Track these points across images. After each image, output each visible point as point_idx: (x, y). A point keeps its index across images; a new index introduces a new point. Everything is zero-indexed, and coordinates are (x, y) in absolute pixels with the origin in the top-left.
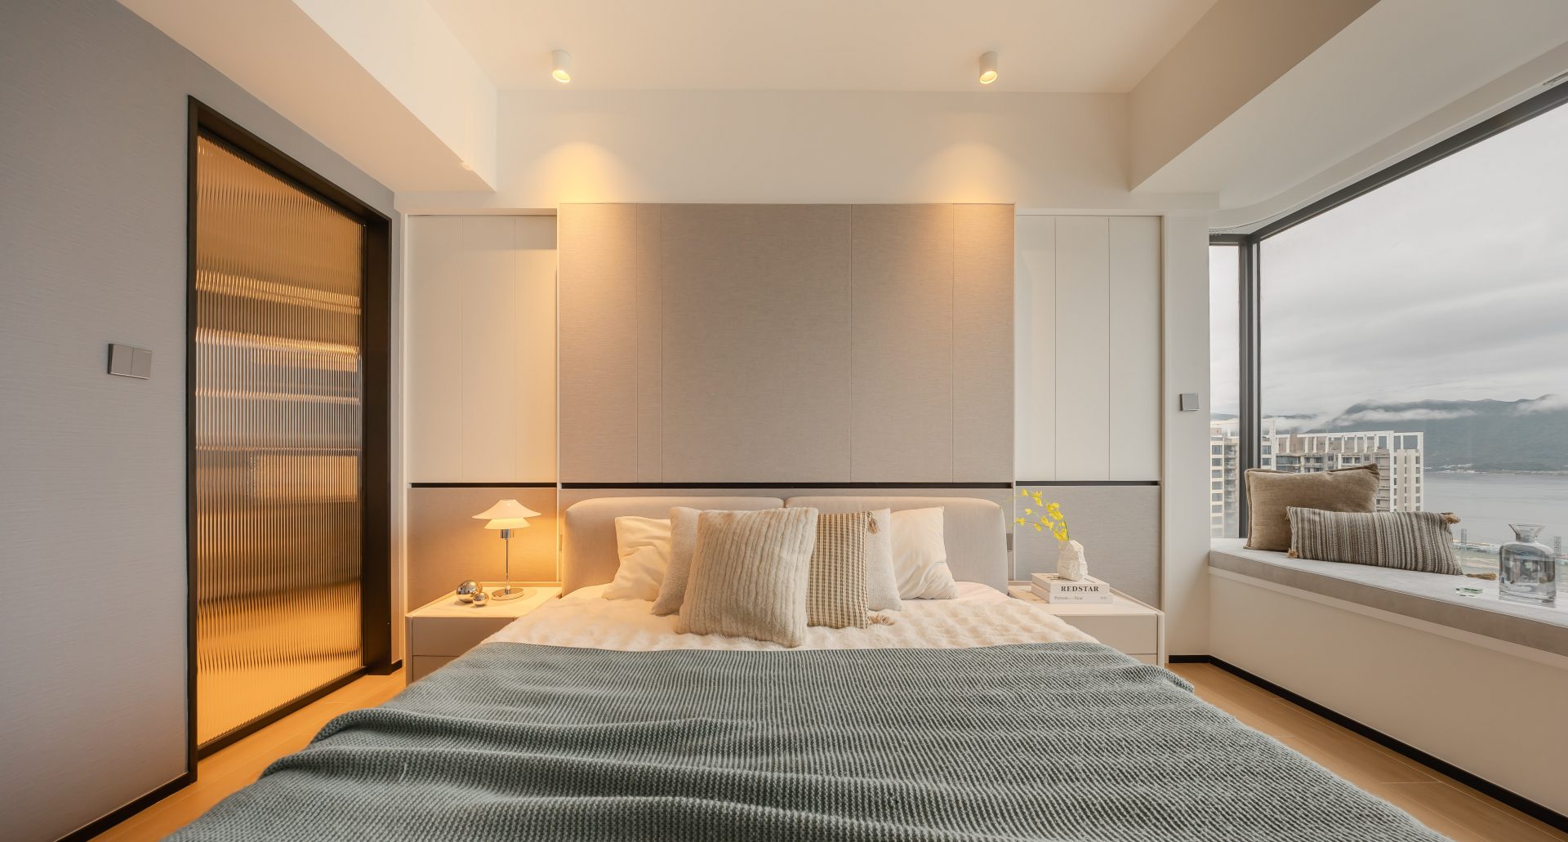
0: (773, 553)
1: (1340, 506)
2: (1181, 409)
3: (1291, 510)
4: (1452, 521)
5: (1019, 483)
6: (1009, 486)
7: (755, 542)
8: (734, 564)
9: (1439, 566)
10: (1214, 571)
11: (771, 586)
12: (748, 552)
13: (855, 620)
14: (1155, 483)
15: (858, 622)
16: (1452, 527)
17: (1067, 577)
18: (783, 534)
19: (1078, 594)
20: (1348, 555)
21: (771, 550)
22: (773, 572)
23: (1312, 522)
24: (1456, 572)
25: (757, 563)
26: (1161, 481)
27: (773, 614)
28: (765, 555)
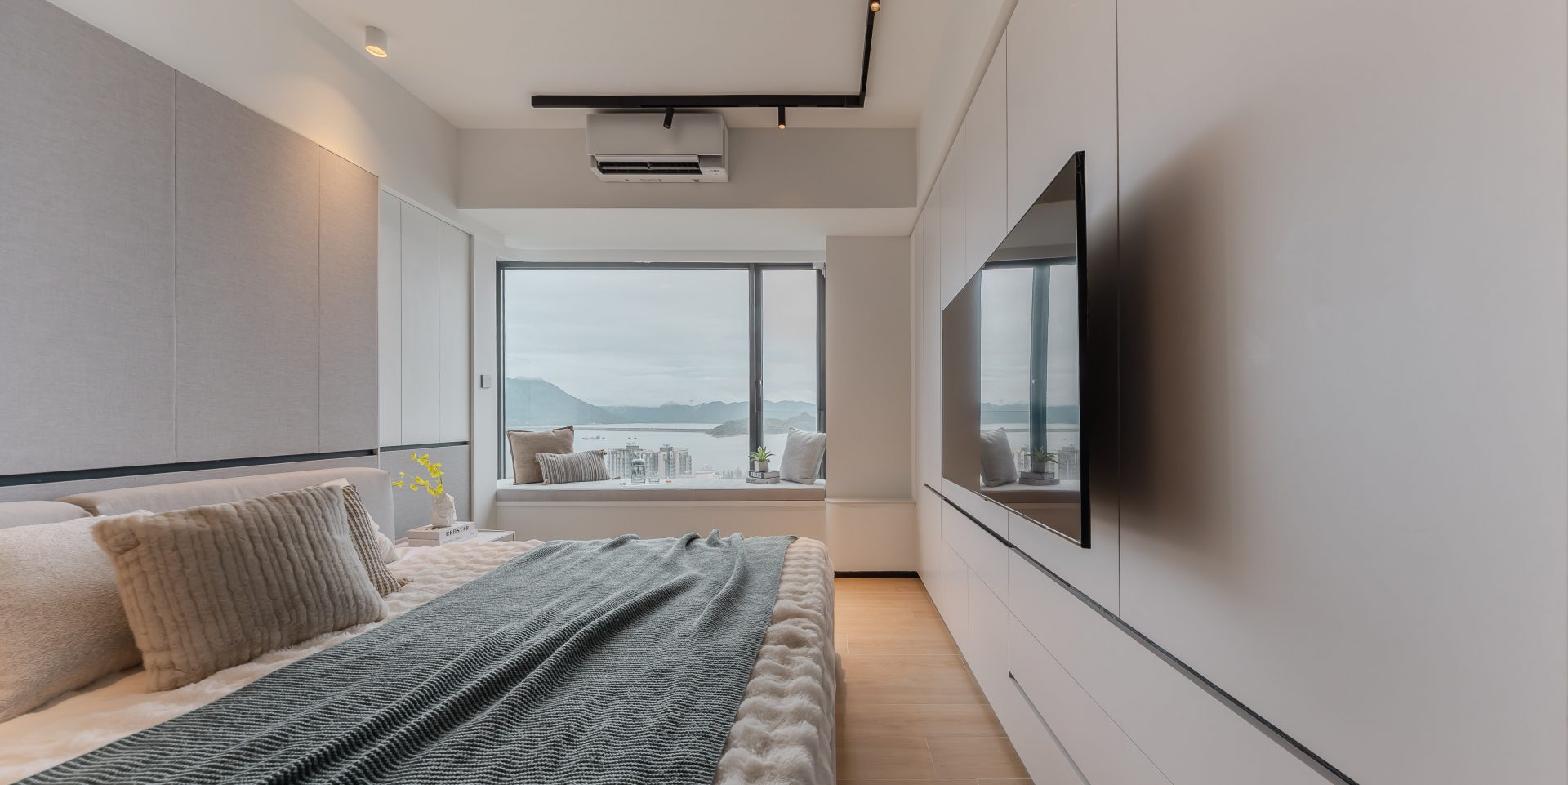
0: (324, 537)
1: (561, 451)
2: (482, 386)
3: (539, 456)
4: (605, 454)
5: (383, 449)
6: (371, 452)
7: (293, 532)
8: (276, 563)
9: (601, 476)
10: (501, 504)
11: (342, 571)
12: (292, 547)
13: (392, 586)
14: (465, 443)
15: (395, 587)
16: (604, 456)
17: (444, 525)
18: (323, 517)
19: (457, 535)
20: (570, 479)
21: (321, 536)
22: (336, 556)
23: (552, 461)
24: (608, 479)
25: (310, 553)
26: (470, 441)
27: (355, 597)
28: (316, 543)
